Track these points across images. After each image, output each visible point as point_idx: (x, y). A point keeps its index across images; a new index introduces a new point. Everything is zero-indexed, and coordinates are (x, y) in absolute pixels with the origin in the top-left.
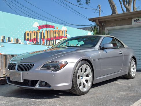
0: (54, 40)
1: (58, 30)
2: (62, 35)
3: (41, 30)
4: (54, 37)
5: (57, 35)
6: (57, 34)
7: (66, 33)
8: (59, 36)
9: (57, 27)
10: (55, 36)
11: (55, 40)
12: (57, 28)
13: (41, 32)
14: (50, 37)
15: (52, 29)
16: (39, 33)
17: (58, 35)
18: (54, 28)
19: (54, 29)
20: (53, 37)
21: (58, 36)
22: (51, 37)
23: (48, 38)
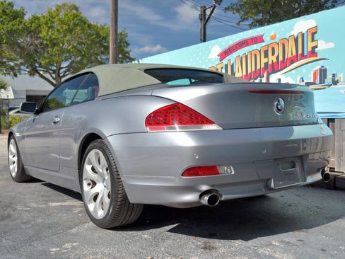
0: (263, 77)
1: (277, 40)
2: (294, 53)
3: (225, 62)
4: (263, 66)
5: (272, 59)
6: (273, 54)
7: (313, 40)
8: (281, 59)
9: (273, 33)
10: (266, 64)
11: (265, 75)
12: (273, 38)
13: (226, 66)
14: (249, 71)
15: (255, 46)
16: (222, 68)
17: (278, 58)
18: (263, 41)
19: (263, 44)
20: (258, 67)
21: (275, 60)
22: (253, 69)
23: (244, 73)
